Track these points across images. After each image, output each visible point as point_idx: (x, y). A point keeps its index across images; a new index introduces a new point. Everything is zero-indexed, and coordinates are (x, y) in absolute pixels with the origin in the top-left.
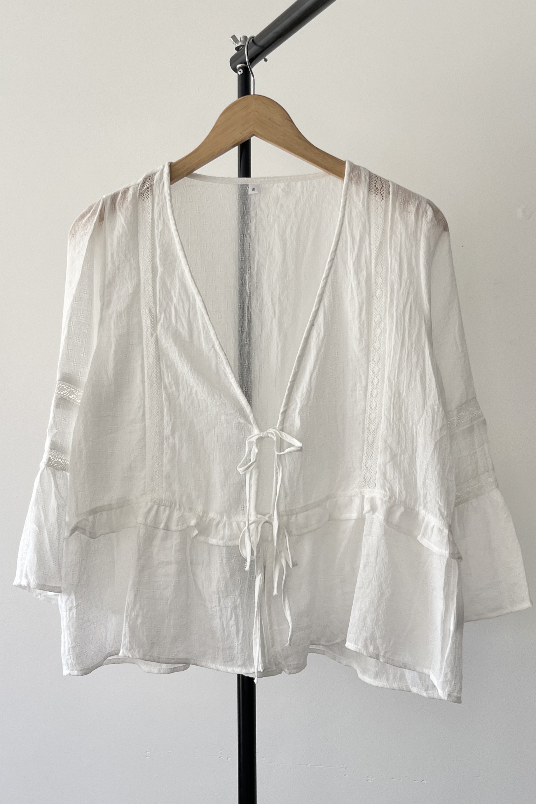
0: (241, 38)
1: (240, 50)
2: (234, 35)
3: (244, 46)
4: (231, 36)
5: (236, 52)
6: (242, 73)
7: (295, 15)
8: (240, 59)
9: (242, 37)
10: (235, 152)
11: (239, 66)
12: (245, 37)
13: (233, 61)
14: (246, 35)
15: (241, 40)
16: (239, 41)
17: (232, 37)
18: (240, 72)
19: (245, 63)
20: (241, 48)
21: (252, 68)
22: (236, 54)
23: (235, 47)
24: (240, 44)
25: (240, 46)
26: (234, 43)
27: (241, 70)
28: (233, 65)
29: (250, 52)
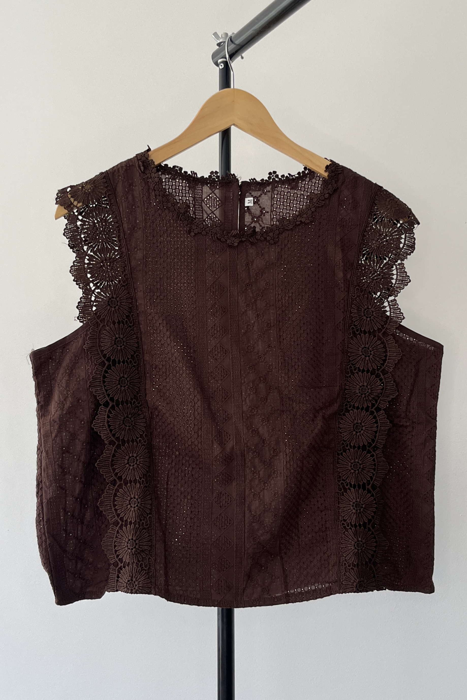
0: (222, 35)
1: (221, 46)
2: (216, 32)
3: (224, 42)
5: (218, 47)
6: (223, 67)
7: (273, 13)
8: (222, 54)
10: (216, 139)
11: (220, 61)
12: (227, 34)
13: (215, 56)
14: (227, 32)
15: (222, 37)
16: (221, 37)
17: (213, 34)
18: (221, 66)
19: (226, 58)
20: (222, 44)
21: (233, 62)
22: (217, 49)
23: (217, 43)
24: (221, 40)
25: (221, 43)
26: (216, 39)
27: (222, 64)
28: (215, 59)
29: (230, 49)
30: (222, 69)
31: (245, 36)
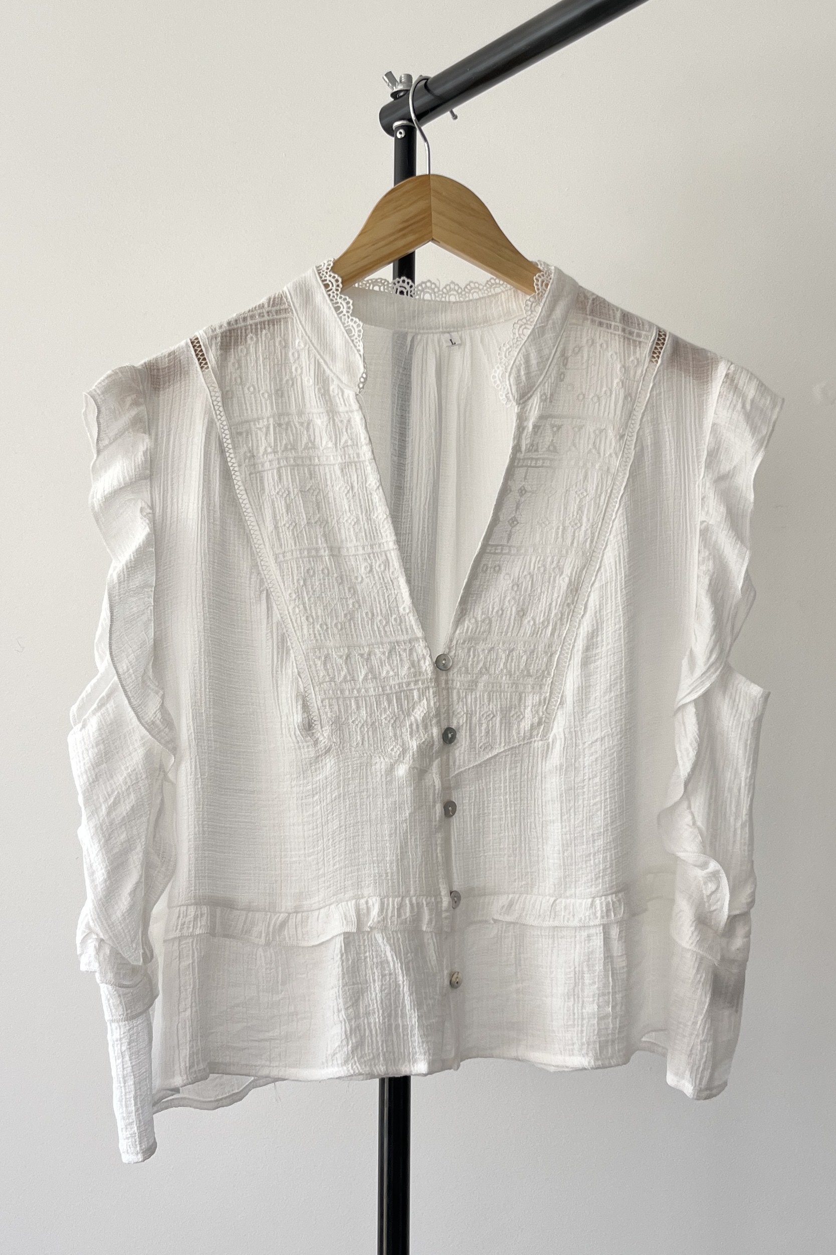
0: (401, 78)
1: (399, 97)
3: (407, 91)
4: (385, 71)
5: (392, 100)
6: (403, 136)
8: (400, 113)
9: (404, 76)
11: (397, 124)
12: (409, 77)
13: (387, 118)
15: (401, 81)
16: (398, 80)
17: (386, 75)
18: (400, 133)
22: (392, 103)
23: (390, 91)
24: (400, 87)
25: (400, 91)
26: (390, 84)
27: (402, 131)
28: (386, 121)
29: (419, 103)
30: (402, 139)
31: (449, 86)
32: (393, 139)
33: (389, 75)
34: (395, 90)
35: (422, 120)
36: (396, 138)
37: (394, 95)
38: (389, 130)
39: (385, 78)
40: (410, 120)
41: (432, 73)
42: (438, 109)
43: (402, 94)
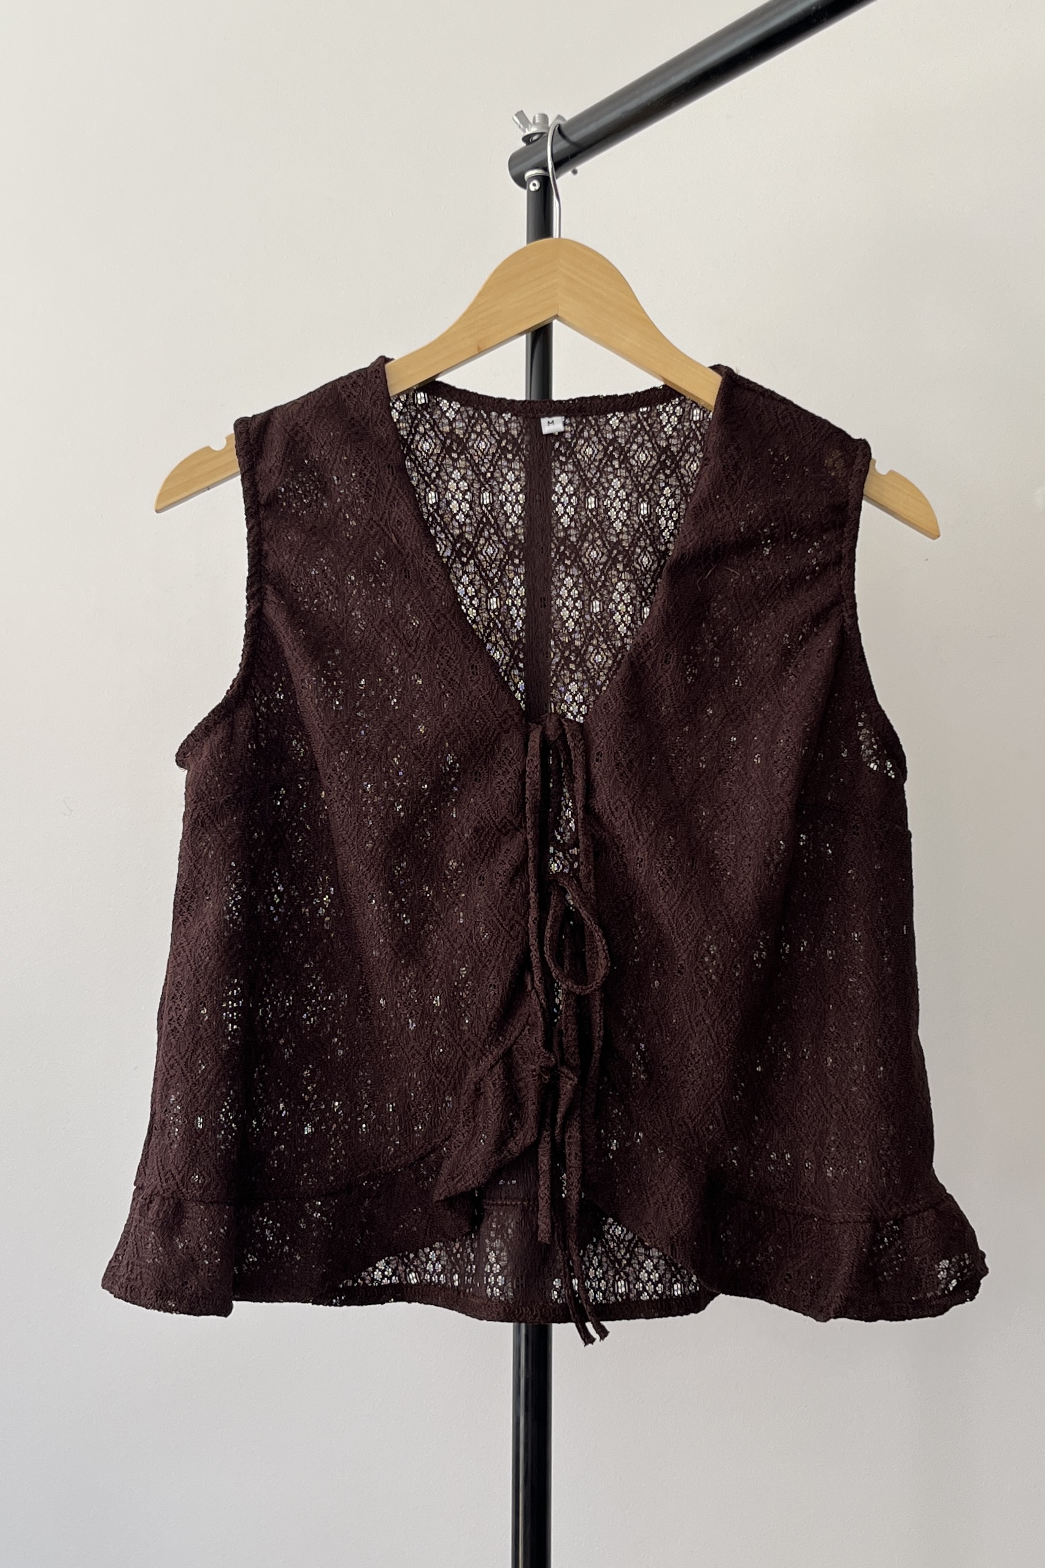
0: (536, 119)
1: (533, 142)
2: (522, 111)
3: (543, 135)
4: (516, 112)
5: (524, 144)
6: (537, 187)
8: (537, 160)
9: (537, 116)
11: (530, 174)
12: (545, 118)
13: (516, 162)
14: (546, 115)
15: (534, 121)
16: (531, 121)
17: (516, 115)
18: (534, 185)
22: (524, 148)
23: (522, 134)
24: (534, 130)
25: (534, 134)
26: (522, 126)
27: (536, 182)
28: (518, 169)
29: (556, 149)
30: (537, 191)
31: (593, 128)
32: (525, 192)
33: (521, 115)
34: (528, 133)
35: (559, 170)
36: (529, 191)
37: (527, 139)
38: (520, 181)
39: (515, 118)
40: (546, 169)
41: (570, 114)
42: (580, 155)
43: (535, 138)
